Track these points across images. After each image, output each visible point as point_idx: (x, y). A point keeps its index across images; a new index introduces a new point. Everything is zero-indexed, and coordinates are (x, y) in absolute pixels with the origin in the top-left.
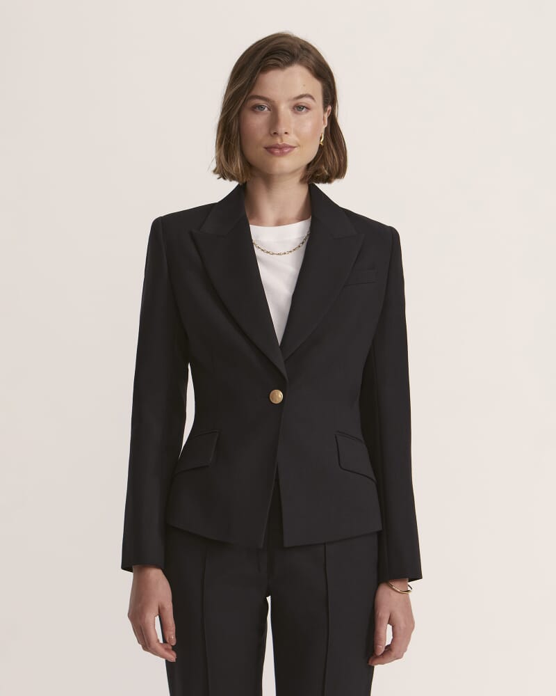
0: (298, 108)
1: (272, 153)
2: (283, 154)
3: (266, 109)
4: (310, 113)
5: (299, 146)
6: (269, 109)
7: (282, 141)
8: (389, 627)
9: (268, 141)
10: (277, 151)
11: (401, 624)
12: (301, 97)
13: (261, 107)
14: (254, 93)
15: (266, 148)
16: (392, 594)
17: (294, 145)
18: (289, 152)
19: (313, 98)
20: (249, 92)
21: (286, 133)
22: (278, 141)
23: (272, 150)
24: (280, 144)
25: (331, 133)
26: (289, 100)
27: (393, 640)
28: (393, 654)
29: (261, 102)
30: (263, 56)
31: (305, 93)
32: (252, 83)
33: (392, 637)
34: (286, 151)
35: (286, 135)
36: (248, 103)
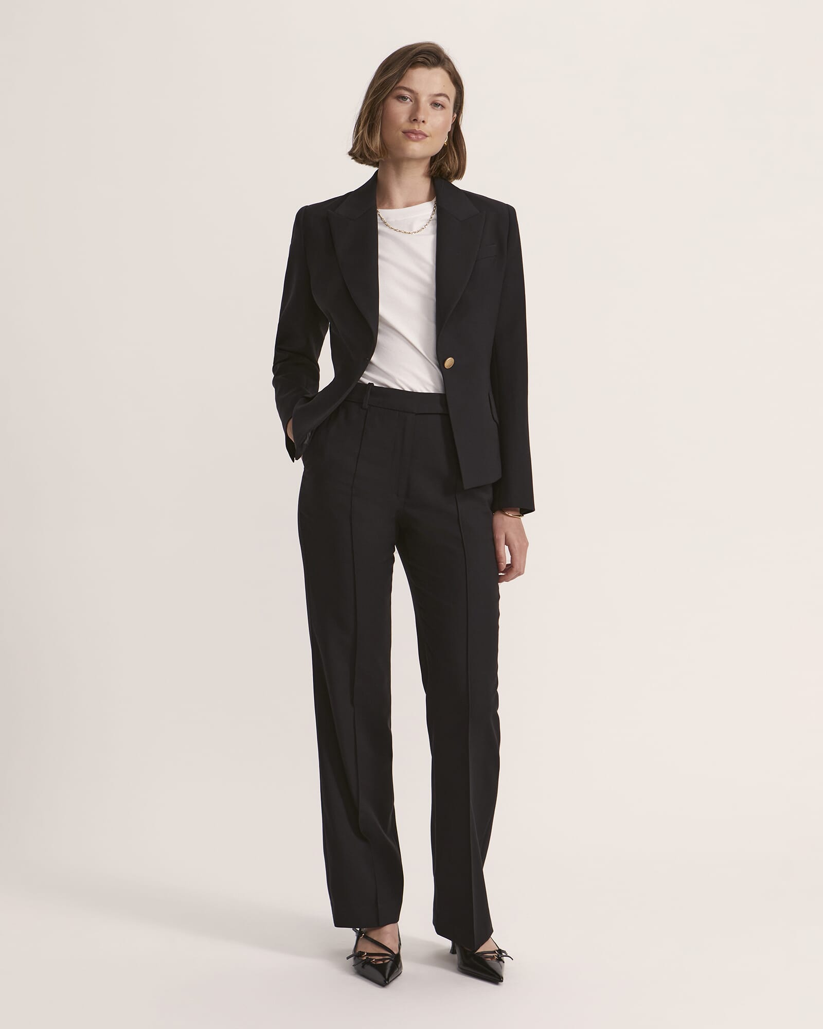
0: (435, 104)
1: (409, 137)
2: (417, 140)
3: (408, 100)
4: (444, 111)
5: (431, 136)
6: (411, 101)
7: (419, 128)
8: (507, 547)
9: (407, 126)
10: (413, 136)
11: (516, 544)
12: (440, 95)
13: (403, 98)
14: (401, 84)
15: (404, 132)
16: (505, 519)
17: (428, 134)
18: (422, 139)
19: (449, 99)
20: (398, 82)
21: (423, 122)
22: (416, 127)
23: (409, 134)
24: (417, 129)
25: (453, 136)
26: (430, 95)
27: (511, 558)
28: (515, 569)
29: (406, 94)
30: (414, 54)
31: (444, 93)
32: (401, 75)
33: (510, 556)
34: (420, 137)
35: (422, 124)
36: (395, 92)
